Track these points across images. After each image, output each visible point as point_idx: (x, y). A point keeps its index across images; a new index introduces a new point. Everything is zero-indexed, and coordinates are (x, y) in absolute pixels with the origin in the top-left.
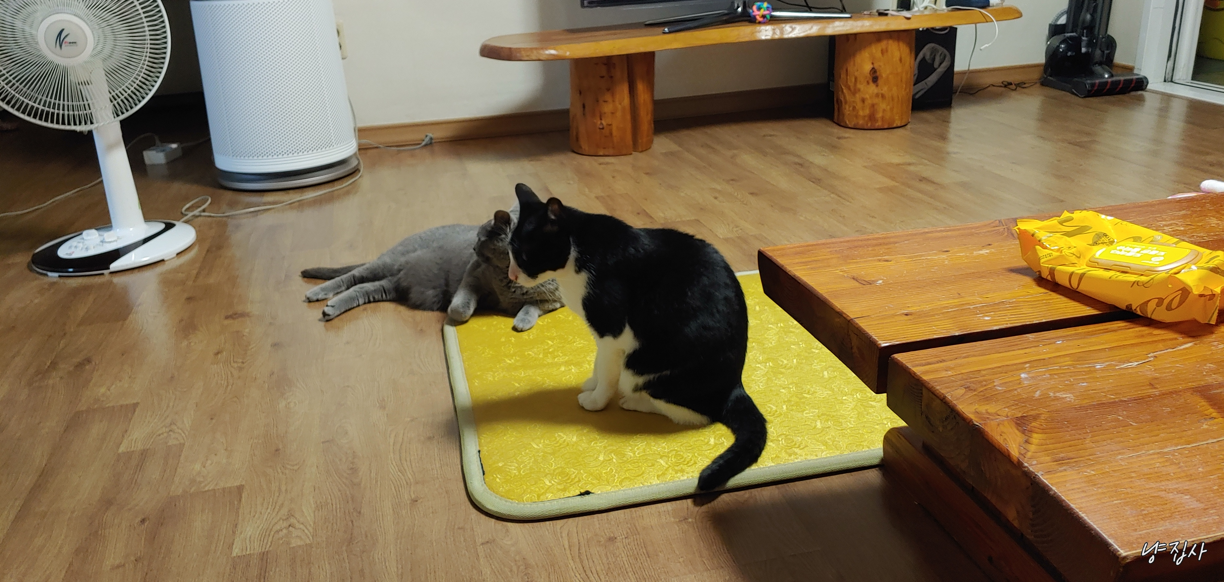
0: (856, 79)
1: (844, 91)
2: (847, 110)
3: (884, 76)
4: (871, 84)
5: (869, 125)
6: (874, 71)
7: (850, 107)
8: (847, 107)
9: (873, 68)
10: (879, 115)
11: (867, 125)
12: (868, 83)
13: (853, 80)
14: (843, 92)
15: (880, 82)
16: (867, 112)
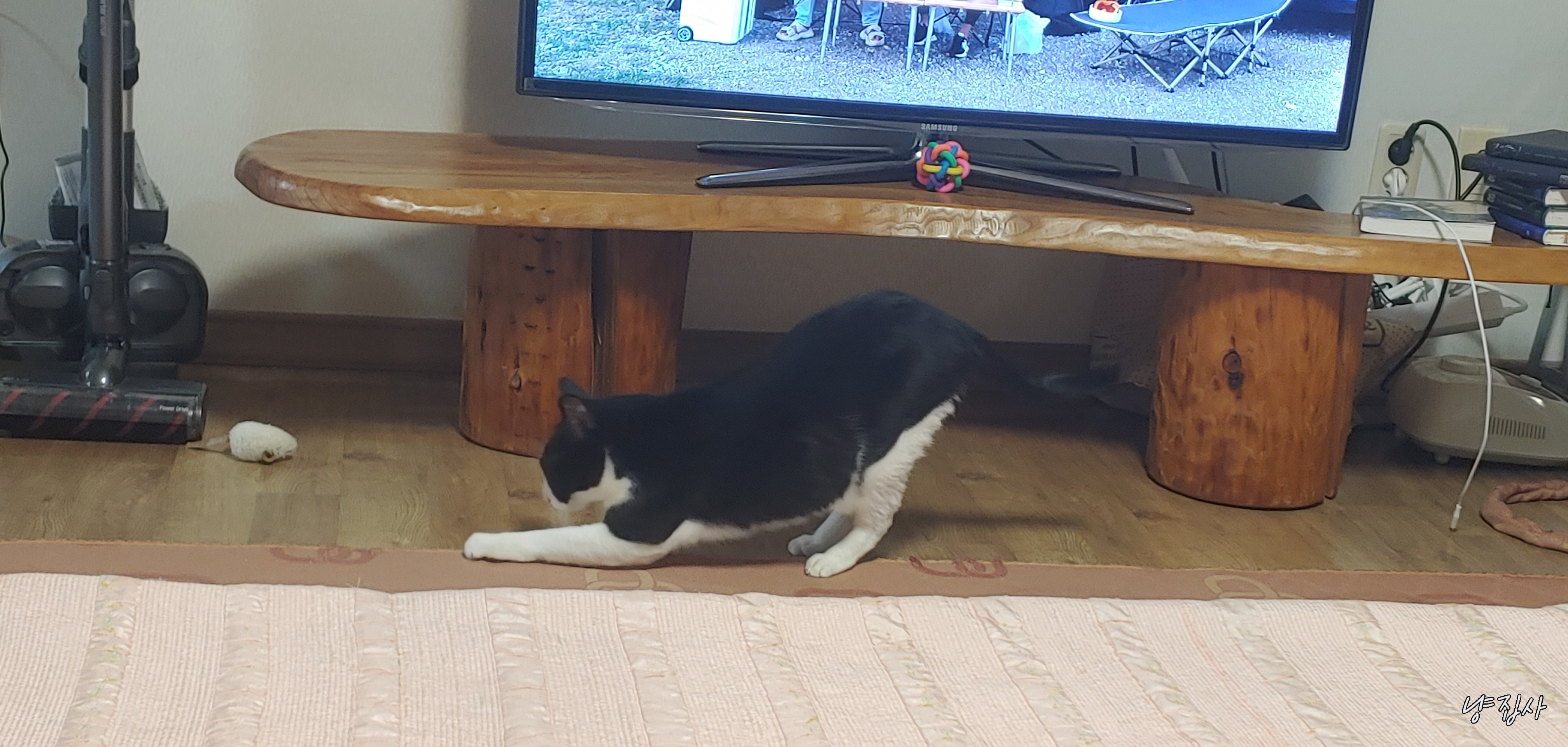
0: (1189, 370)
1: (1164, 393)
2: (1164, 441)
3: (1257, 375)
4: (1225, 390)
5: (1208, 490)
6: (1233, 357)
7: (1170, 436)
8: (1165, 436)
9: (1233, 352)
10: (1236, 471)
11: (1204, 488)
12: (1217, 385)
13: (1184, 371)
14: (1160, 394)
15: (1247, 388)
16: (1207, 456)
